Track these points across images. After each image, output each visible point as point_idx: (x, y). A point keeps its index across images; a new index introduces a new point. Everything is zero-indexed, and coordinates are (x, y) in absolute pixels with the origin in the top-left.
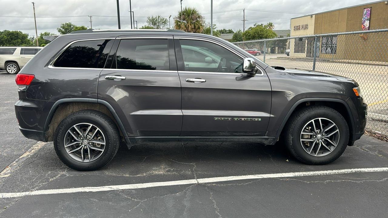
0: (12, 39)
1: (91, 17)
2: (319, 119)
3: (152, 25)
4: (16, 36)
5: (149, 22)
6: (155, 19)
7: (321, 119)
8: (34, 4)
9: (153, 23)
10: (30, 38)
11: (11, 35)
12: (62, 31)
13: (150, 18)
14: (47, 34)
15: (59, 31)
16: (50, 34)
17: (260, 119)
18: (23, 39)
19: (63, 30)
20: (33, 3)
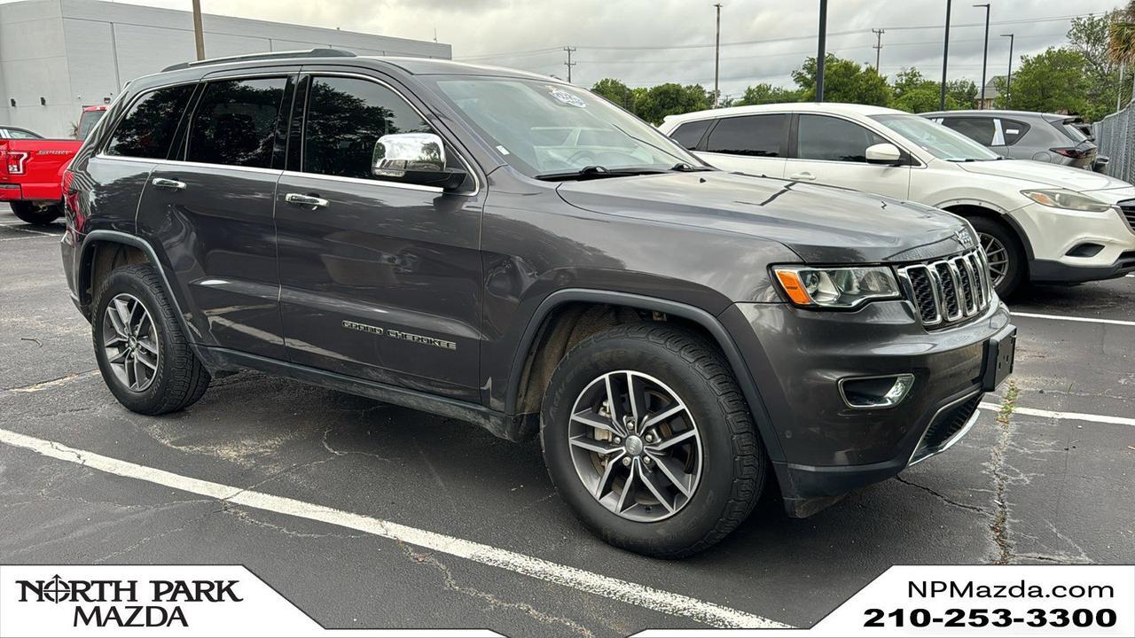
0: (663, 107)
1: (880, 32)
2: (626, 374)
3: (1084, 46)
4: (673, 99)
5: (1075, 34)
6: (1101, 24)
7: (633, 376)
8: (718, 9)
9: (1089, 39)
10: (722, 102)
11: (662, 96)
12: (806, 78)
13: (1082, 23)
14: (764, 90)
15: (797, 81)
16: (772, 88)
17: (453, 345)
18: (688, 105)
19: (809, 77)
20: (718, 6)
